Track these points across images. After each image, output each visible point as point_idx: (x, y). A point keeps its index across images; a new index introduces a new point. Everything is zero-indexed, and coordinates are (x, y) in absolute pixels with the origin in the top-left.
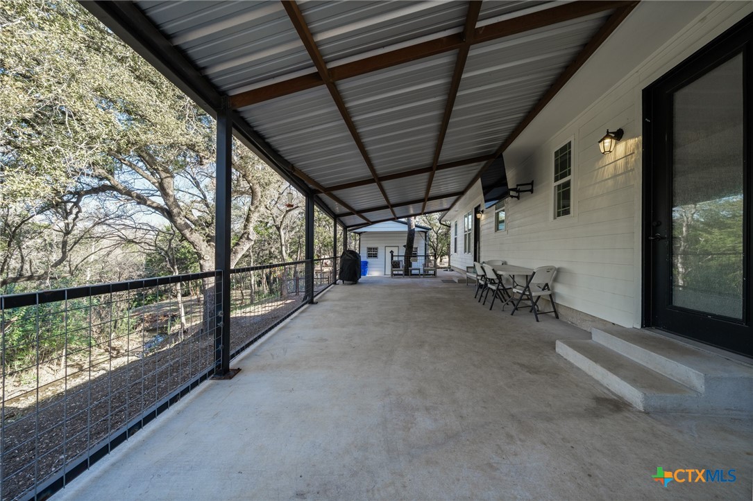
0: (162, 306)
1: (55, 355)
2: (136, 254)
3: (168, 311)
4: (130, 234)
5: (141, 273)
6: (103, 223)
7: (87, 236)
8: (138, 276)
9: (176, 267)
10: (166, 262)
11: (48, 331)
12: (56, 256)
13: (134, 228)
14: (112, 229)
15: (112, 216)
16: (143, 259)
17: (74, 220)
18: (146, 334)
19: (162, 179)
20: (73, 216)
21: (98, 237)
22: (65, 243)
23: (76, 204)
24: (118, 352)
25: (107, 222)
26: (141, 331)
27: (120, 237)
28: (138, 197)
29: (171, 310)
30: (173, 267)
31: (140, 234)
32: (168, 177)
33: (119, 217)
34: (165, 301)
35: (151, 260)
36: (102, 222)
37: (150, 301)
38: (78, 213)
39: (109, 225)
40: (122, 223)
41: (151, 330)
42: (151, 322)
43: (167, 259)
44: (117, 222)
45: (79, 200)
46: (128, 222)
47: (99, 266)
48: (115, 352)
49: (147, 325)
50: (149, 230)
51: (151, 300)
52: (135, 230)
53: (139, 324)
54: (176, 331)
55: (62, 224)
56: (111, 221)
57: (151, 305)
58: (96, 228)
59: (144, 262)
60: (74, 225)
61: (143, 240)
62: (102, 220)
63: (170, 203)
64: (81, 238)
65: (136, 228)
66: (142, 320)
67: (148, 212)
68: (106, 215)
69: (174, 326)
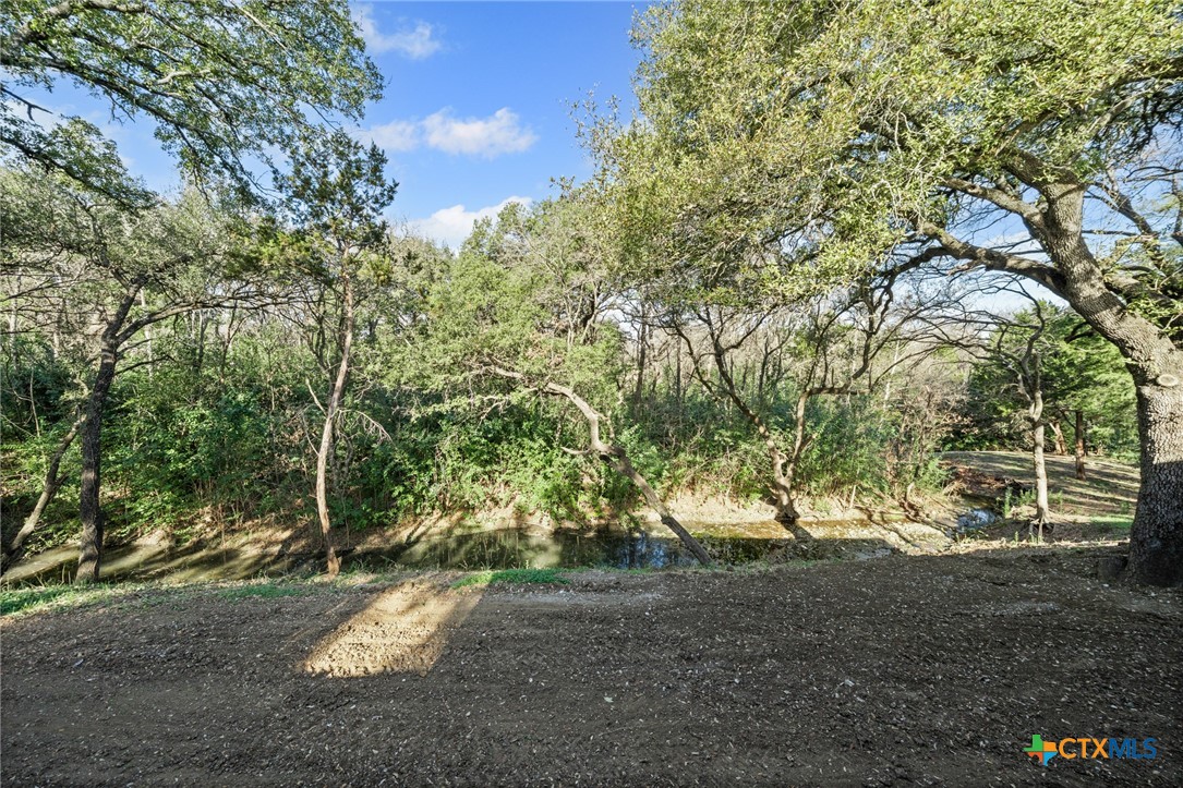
0: (991, 459)
1: (845, 489)
2: (955, 366)
3: (1006, 472)
4: (954, 332)
5: (964, 397)
6: (915, 317)
7: (893, 336)
8: (957, 402)
9: (1039, 395)
10: (1018, 382)
11: (841, 456)
12: (857, 364)
13: (961, 321)
14: (927, 325)
15: (929, 305)
16: (965, 374)
17: (882, 313)
18: (962, 500)
19: (1051, 202)
20: (881, 308)
21: (905, 339)
22: (867, 347)
23: (887, 290)
24: (917, 515)
25: (920, 315)
26: (952, 493)
27: (938, 338)
28: (990, 255)
29: (1012, 473)
30: (1032, 391)
31: (970, 330)
32: (1069, 192)
33: (939, 304)
34: (997, 452)
35: (980, 378)
36: (914, 315)
37: (970, 446)
38: (888, 302)
39: (923, 319)
40: (943, 314)
41: (969, 495)
42: (971, 482)
43: (1020, 377)
44: (935, 314)
45: (891, 284)
46: (950, 312)
47: (902, 381)
48: (913, 513)
49: (965, 486)
50: (988, 323)
51: (971, 444)
52: (962, 324)
53: (951, 481)
54: (1021, 518)
55: (865, 324)
56: (925, 313)
57: (971, 452)
58: (904, 325)
59: (966, 380)
60: (883, 320)
61: (974, 341)
62: (915, 312)
63: (1063, 253)
64: (886, 339)
65: (965, 321)
66: (957, 476)
67: (991, 290)
68: (920, 304)
69: (1018, 505)
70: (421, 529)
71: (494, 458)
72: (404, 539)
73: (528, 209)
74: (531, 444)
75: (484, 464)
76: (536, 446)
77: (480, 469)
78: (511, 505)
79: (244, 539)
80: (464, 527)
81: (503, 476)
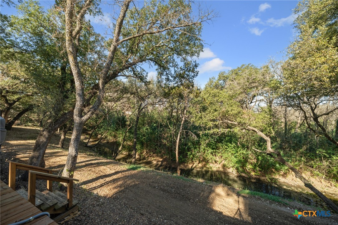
70: (194, 166)
71: (217, 148)
72: (190, 167)
73: (227, 73)
74: (230, 145)
75: (213, 149)
76: (232, 146)
77: (212, 151)
78: (221, 163)
79: (153, 159)
80: (206, 167)
81: (220, 154)
